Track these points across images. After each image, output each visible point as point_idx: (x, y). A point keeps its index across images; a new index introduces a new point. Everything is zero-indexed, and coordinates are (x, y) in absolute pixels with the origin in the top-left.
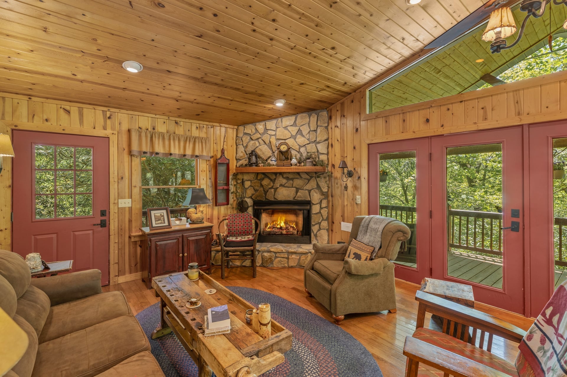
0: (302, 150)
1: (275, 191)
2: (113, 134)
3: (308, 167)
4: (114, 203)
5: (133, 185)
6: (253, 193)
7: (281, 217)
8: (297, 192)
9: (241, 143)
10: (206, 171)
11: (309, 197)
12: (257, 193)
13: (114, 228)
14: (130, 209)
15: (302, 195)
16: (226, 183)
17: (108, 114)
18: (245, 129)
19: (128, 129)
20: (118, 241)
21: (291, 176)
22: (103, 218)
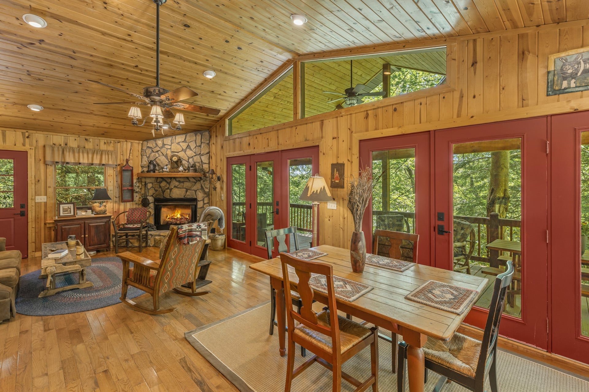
0: (191, 160)
1: (170, 191)
2: (31, 149)
3: (191, 174)
4: (32, 199)
5: (48, 186)
6: (153, 192)
7: (178, 211)
8: (186, 192)
9: (145, 154)
10: (112, 176)
11: (195, 195)
12: (157, 193)
13: (32, 216)
14: (46, 204)
15: (190, 194)
16: (131, 185)
17: (27, 134)
18: (148, 143)
19: (43, 145)
20: (35, 226)
21: (182, 180)
22: (22, 210)
